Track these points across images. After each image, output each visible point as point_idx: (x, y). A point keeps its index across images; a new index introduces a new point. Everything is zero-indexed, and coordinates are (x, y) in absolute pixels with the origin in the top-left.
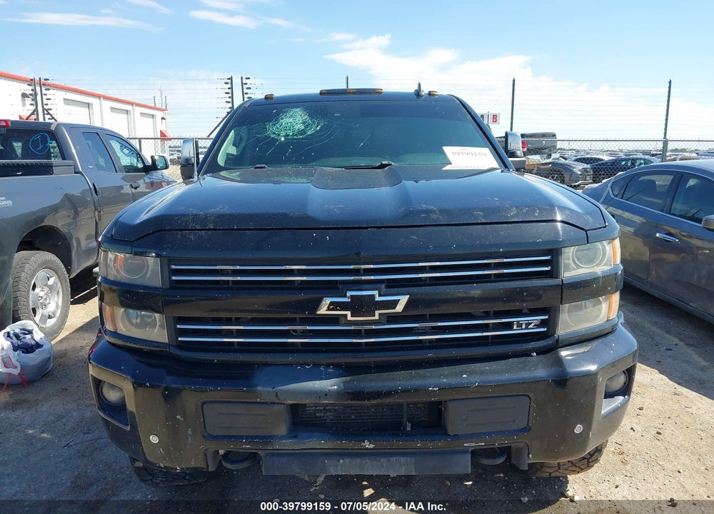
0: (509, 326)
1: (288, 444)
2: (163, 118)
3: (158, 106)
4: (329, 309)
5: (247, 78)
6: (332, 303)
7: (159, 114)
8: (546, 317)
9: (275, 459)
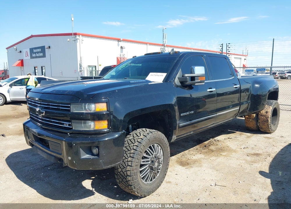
0: (63, 124)
2: (245, 59)
3: (244, 54)
4: (36, 112)
5: (229, 44)
7: (243, 58)
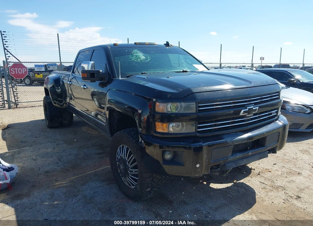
0: (271, 114)
1: (231, 158)
4: (243, 113)
6: (244, 111)
8: (277, 110)
9: (228, 164)
